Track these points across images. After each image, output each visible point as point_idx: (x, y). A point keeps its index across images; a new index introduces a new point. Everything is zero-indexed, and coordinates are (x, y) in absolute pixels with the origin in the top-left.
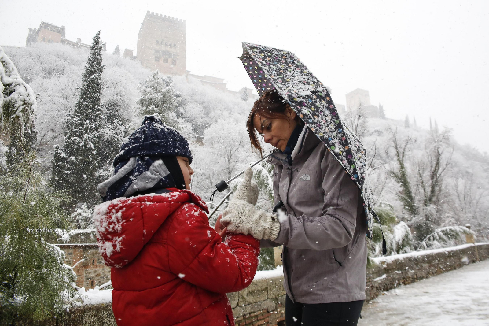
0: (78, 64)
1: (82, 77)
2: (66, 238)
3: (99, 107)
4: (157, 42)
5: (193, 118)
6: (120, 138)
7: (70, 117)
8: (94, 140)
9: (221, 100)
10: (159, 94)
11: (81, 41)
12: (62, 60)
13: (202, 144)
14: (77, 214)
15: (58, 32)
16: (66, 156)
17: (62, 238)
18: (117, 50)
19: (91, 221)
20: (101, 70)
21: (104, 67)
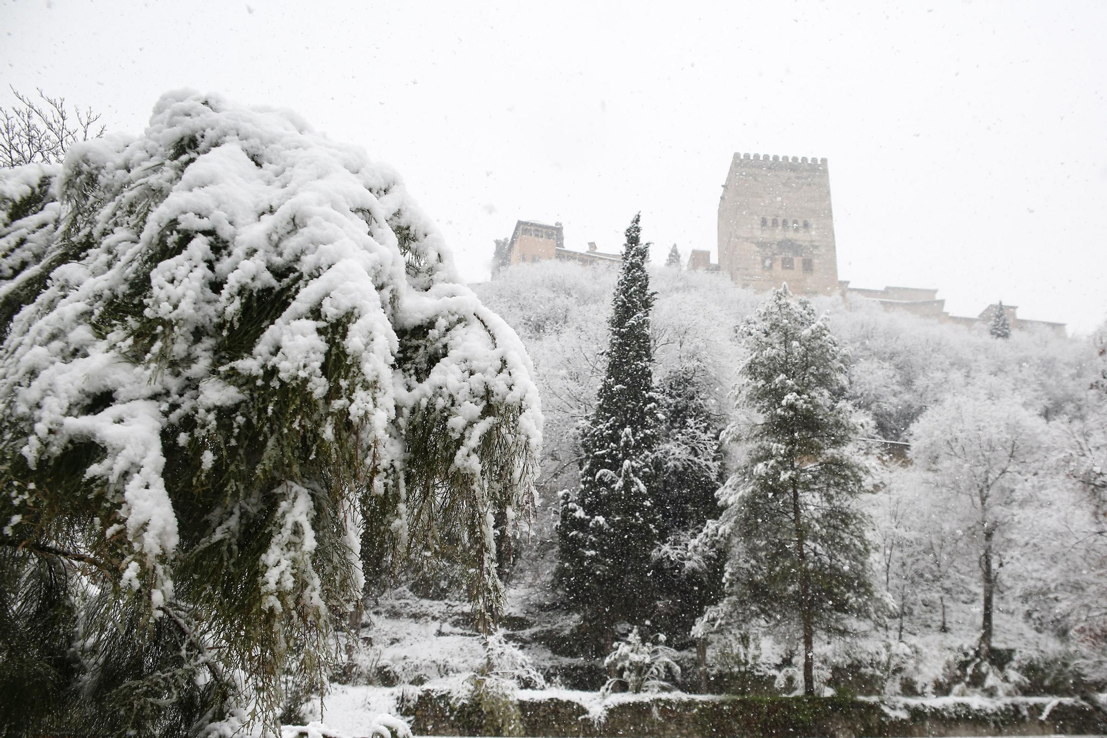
0: (595, 299)
1: (608, 325)
2: (599, 714)
3: (651, 393)
4: (764, 222)
5: (872, 397)
6: (704, 463)
7: (588, 424)
8: (645, 473)
9: (939, 344)
10: (795, 343)
11: (596, 247)
12: (563, 296)
13: (907, 463)
14: (620, 655)
15: (549, 236)
16: (586, 514)
17: (590, 716)
18: (674, 257)
19: (652, 673)
20: (647, 305)
21: (655, 296)
